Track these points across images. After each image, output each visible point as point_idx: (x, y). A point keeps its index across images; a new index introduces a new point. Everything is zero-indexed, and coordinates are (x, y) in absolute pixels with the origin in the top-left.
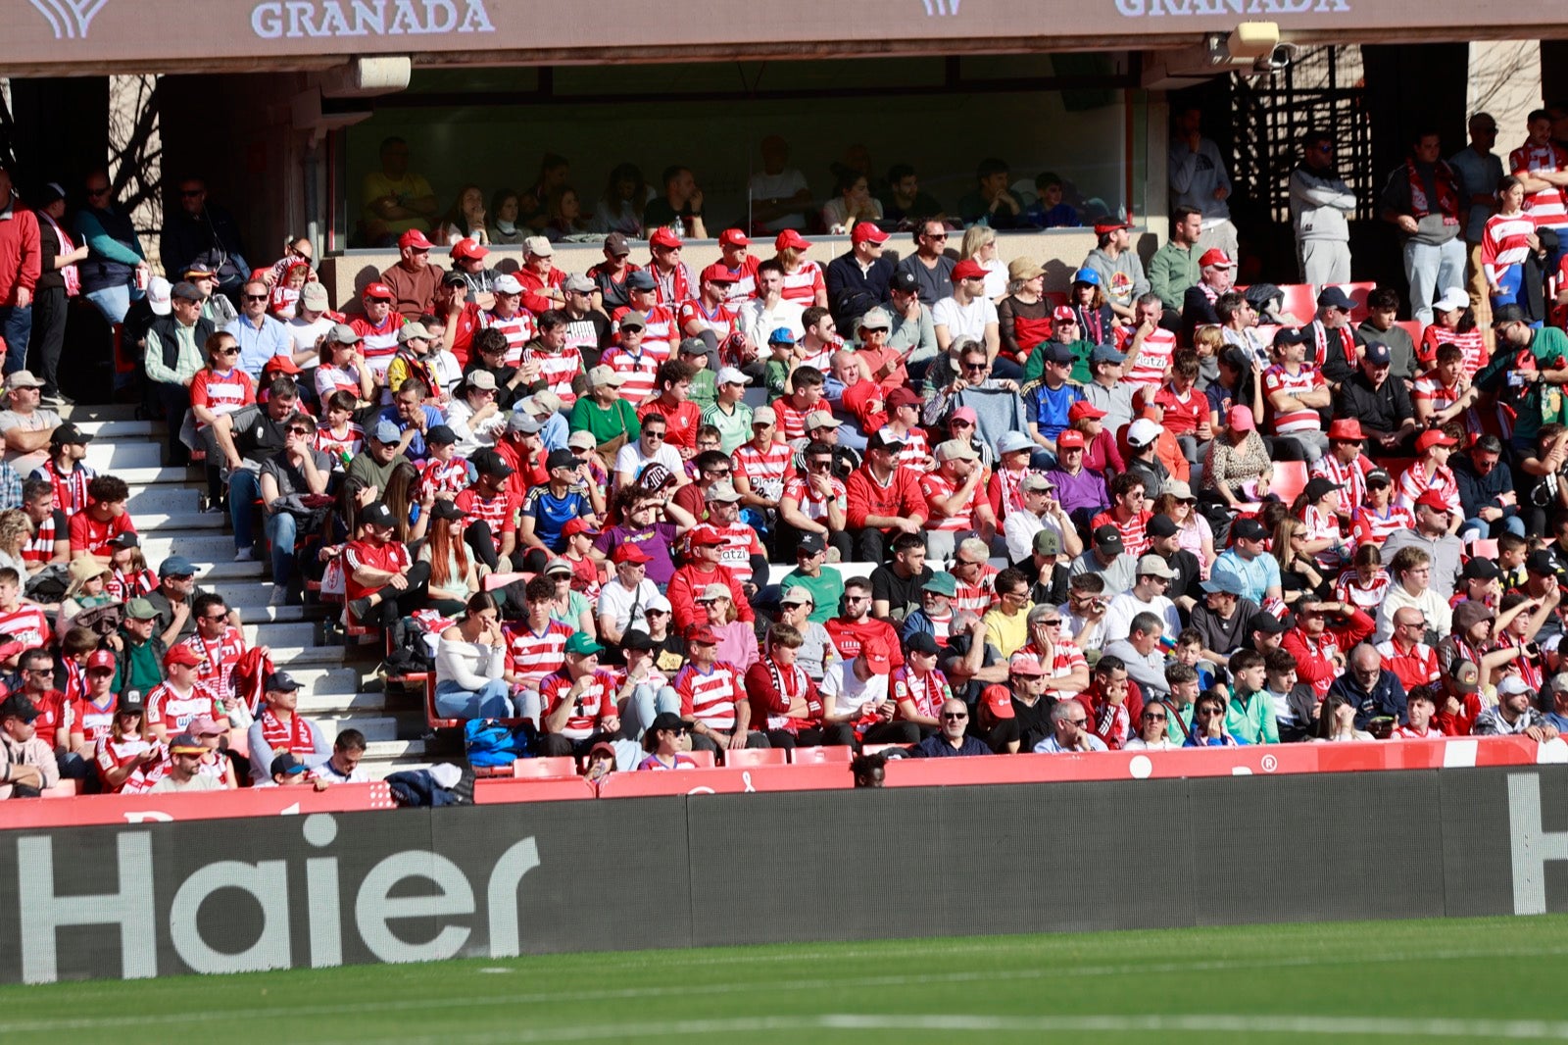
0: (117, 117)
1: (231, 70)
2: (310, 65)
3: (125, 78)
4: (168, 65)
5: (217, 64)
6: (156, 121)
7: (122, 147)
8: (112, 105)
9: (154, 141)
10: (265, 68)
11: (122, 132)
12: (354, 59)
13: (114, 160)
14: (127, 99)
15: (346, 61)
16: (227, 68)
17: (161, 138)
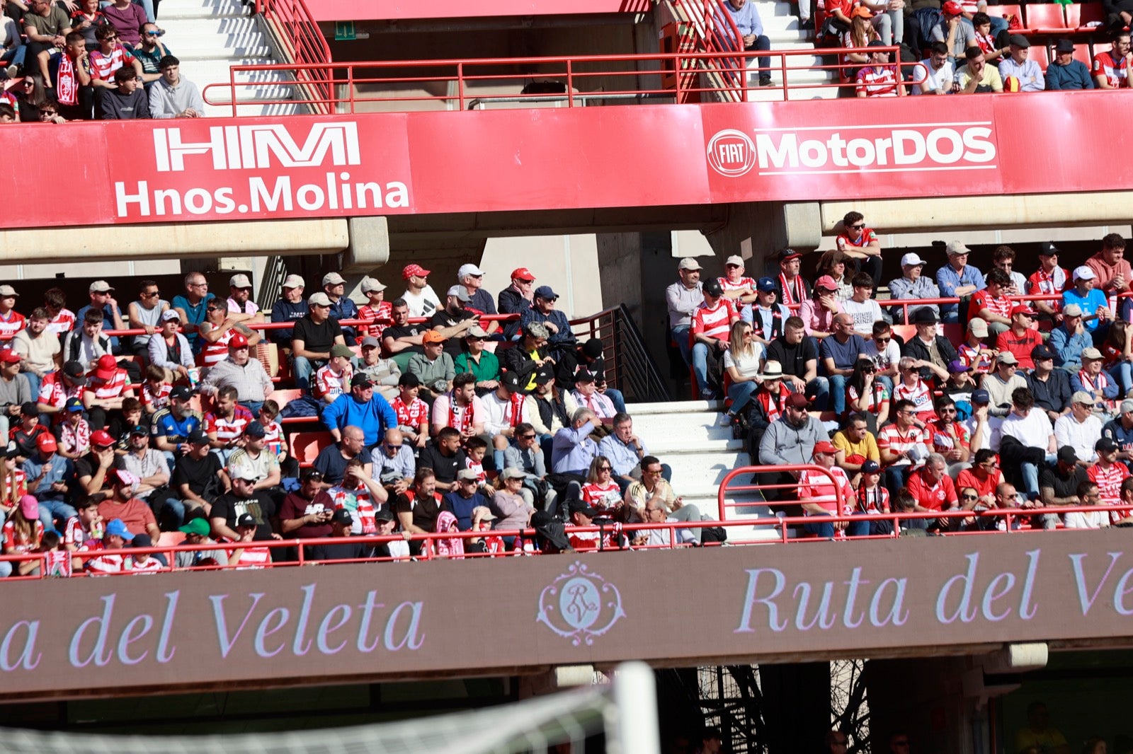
0: (837, 691)
1: (918, 655)
2: (974, 651)
3: (842, 663)
4: (873, 652)
5: (907, 651)
6: (865, 694)
7: (841, 713)
8: (833, 683)
9: (864, 708)
10: (942, 653)
11: (841, 701)
12: (1006, 646)
13: (835, 722)
14: (843, 677)
15: (1000, 647)
16: (914, 654)
17: (868, 706)
